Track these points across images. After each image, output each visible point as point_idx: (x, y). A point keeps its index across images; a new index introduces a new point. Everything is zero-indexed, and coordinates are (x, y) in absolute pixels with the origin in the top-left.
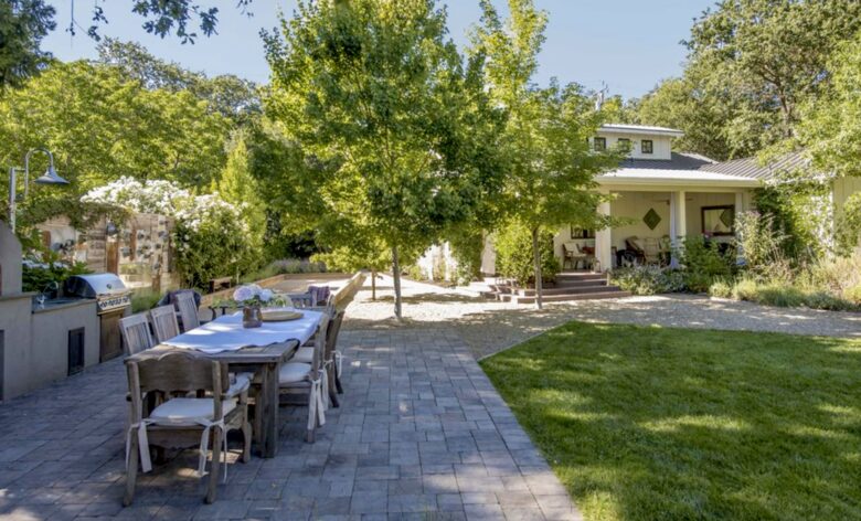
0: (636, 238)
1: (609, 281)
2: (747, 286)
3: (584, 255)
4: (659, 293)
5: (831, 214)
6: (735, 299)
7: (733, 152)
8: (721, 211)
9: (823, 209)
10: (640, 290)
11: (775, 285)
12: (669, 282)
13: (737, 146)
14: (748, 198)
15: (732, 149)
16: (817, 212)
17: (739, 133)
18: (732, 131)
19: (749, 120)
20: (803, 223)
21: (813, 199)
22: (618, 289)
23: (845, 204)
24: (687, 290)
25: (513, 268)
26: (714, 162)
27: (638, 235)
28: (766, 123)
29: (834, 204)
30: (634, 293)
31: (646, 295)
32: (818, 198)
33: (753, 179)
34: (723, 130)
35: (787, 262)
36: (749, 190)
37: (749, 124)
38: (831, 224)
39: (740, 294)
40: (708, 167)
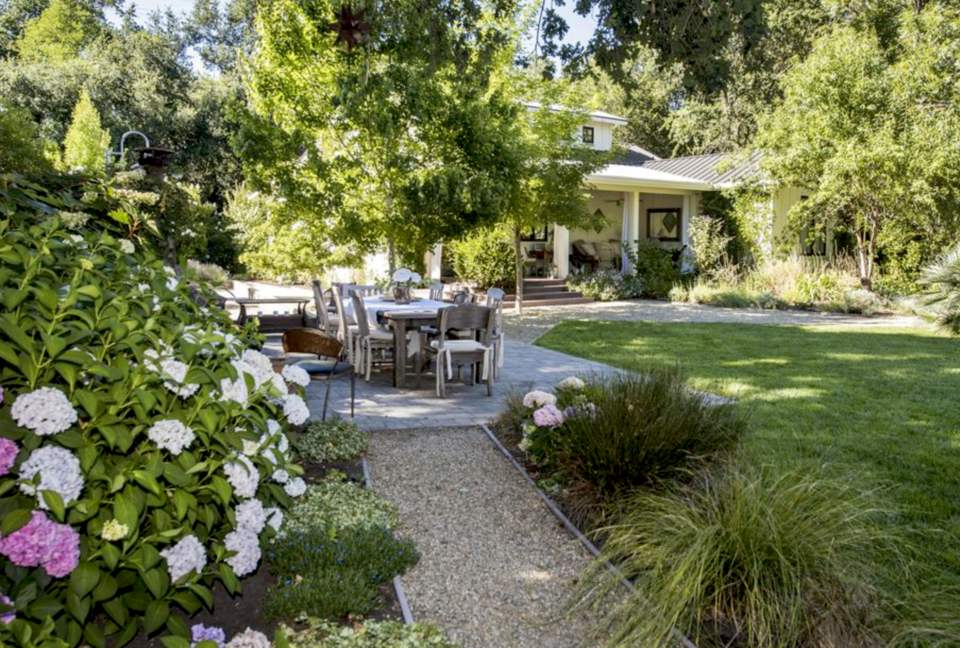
0: (582, 242)
1: (571, 287)
2: (702, 290)
3: (534, 260)
4: (621, 298)
5: (771, 222)
6: (693, 300)
7: (676, 148)
8: (664, 214)
9: (764, 216)
10: (604, 296)
11: (723, 289)
12: (629, 288)
13: (681, 142)
14: (695, 202)
15: (675, 143)
16: (758, 219)
17: (684, 126)
18: (677, 124)
19: (694, 112)
20: (747, 230)
21: (755, 205)
22: (580, 295)
23: (789, 212)
24: (647, 296)
25: (479, 271)
26: (656, 158)
27: (585, 240)
28: (711, 118)
29: (774, 212)
30: (597, 299)
31: (608, 300)
32: (760, 205)
33: (702, 181)
34: (667, 121)
35: (734, 268)
36: (696, 193)
37: (694, 117)
38: (770, 232)
39: (697, 298)
40: (651, 163)
